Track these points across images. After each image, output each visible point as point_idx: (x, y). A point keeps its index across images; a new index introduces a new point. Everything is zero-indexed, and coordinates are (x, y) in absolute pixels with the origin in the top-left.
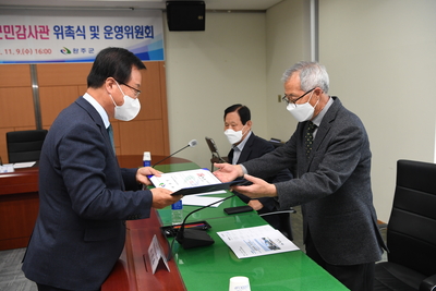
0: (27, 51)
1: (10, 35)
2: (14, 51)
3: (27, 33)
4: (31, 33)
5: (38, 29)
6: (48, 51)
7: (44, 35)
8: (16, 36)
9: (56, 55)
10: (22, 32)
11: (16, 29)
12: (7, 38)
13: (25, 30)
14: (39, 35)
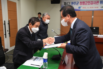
0: (92, 7)
1: (89, 4)
2: (89, 7)
3: (93, 3)
4: (94, 3)
5: (96, 2)
6: (98, 7)
7: (97, 3)
8: (90, 4)
9: (100, 8)
10: (92, 3)
11: (91, 2)
12: (88, 4)
13: (93, 2)
14: (96, 3)
